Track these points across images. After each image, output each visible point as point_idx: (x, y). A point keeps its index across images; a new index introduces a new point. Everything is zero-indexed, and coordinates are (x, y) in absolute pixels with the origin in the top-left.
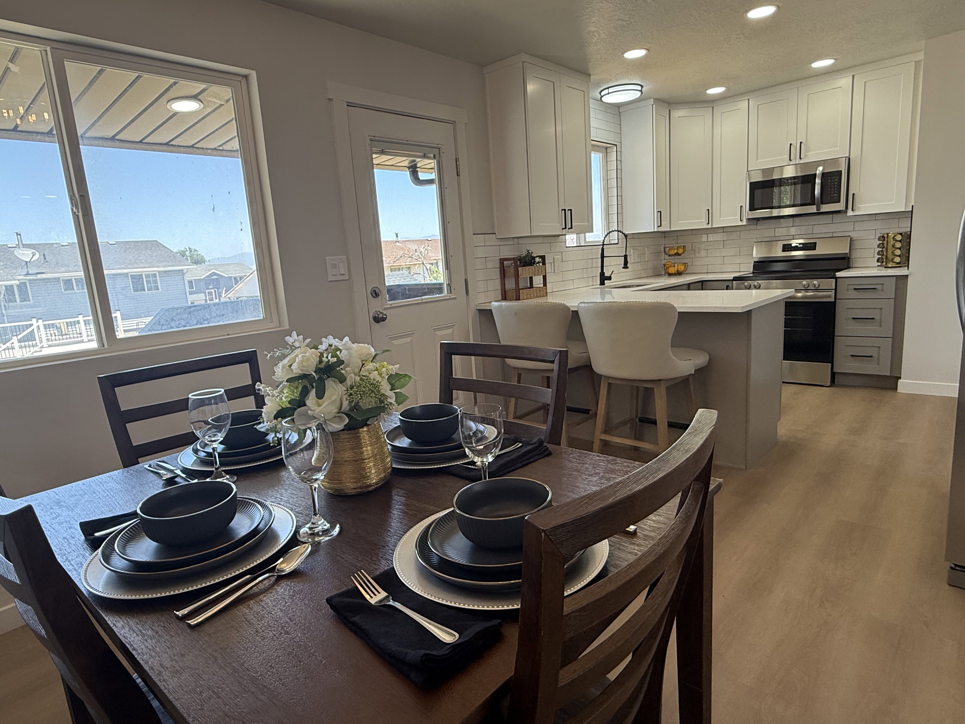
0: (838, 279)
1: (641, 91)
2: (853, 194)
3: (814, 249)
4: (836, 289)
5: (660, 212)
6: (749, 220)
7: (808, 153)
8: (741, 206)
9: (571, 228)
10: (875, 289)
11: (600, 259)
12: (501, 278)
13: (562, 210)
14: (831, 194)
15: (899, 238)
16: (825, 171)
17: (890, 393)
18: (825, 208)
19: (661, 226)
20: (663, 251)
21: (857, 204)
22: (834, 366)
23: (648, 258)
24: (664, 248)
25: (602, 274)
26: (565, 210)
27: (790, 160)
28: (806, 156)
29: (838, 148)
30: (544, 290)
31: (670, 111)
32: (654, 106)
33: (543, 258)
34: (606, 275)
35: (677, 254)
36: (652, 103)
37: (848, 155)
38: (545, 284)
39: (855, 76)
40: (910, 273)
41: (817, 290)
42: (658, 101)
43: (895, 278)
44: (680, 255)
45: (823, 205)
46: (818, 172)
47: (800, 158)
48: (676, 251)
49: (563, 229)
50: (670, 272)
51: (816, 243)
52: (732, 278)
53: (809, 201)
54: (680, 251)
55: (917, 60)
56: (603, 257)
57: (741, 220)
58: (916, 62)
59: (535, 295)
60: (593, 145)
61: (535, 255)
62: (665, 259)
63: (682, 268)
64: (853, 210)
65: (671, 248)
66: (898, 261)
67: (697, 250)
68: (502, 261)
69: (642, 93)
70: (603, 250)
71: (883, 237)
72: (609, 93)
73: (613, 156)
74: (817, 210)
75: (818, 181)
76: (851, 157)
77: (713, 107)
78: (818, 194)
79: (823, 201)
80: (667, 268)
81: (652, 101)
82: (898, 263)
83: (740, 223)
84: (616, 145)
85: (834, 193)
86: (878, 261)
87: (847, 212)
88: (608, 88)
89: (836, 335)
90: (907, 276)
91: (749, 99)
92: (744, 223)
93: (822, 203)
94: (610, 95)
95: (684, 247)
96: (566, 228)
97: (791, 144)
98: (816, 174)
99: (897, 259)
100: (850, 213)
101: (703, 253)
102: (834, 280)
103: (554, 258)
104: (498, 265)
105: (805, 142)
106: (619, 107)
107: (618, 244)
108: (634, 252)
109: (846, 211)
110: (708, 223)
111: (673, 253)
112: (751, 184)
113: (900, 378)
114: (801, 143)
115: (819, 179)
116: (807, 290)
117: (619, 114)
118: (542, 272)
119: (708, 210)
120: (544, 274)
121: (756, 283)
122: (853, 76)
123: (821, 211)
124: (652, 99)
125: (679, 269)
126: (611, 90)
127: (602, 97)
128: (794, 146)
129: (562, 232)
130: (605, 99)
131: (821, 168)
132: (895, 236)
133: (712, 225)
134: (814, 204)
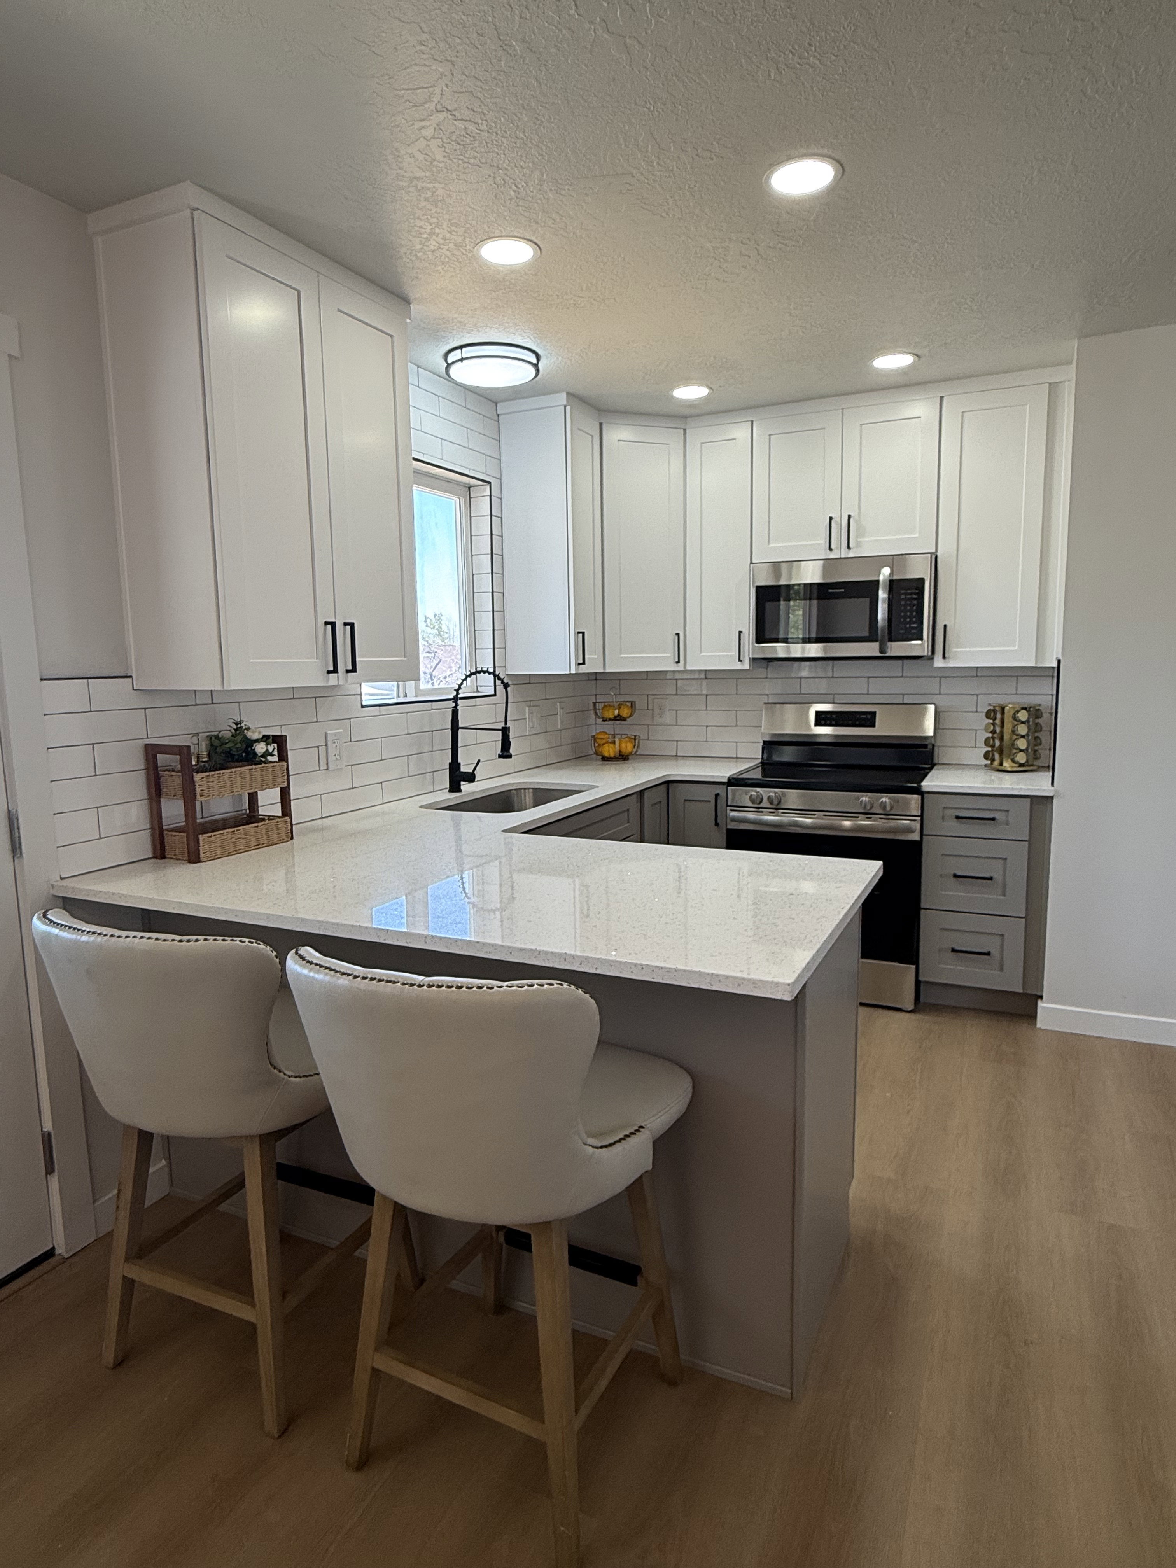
0: (926, 796)
1: (536, 366)
2: (945, 626)
3: (873, 725)
4: (922, 816)
5: (583, 633)
6: (754, 660)
7: (861, 539)
8: (740, 632)
9: (354, 670)
10: (993, 819)
11: (450, 732)
12: (150, 798)
13: (326, 623)
14: (906, 623)
15: (1023, 716)
16: (895, 578)
17: (1023, 1028)
18: (896, 648)
19: (584, 663)
20: (591, 707)
21: (952, 649)
22: (921, 971)
23: (562, 722)
24: (595, 704)
25: (454, 765)
26: (333, 625)
27: (830, 549)
28: (859, 545)
29: (917, 535)
30: (281, 825)
31: (601, 424)
32: (568, 408)
33: (280, 741)
34: (463, 769)
35: (619, 718)
36: (565, 403)
37: (934, 551)
38: (286, 811)
39: (945, 400)
40: (1056, 791)
41: (887, 815)
42: (576, 399)
43: (1029, 800)
44: (624, 719)
45: (894, 644)
46: (881, 578)
47: (849, 547)
48: (616, 712)
49: (329, 672)
50: (606, 754)
51: (875, 713)
52: (726, 780)
53: (866, 634)
54: (625, 712)
55: (1052, 381)
56: (455, 727)
57: (740, 661)
58: (1050, 384)
59: (253, 840)
60: (416, 472)
61: (256, 736)
62: (597, 728)
63: (628, 748)
64: (944, 657)
65: (607, 706)
66: (1023, 761)
67: (657, 711)
68: (152, 752)
69: (538, 370)
70: (455, 712)
71: (994, 711)
72: (462, 360)
73: (482, 506)
74: (881, 652)
75: (883, 595)
76: (939, 554)
77: (685, 430)
78: (883, 620)
79: (893, 636)
80: (599, 745)
81: (562, 398)
82: (1021, 765)
83: (738, 666)
84: (489, 483)
85: (911, 622)
86: (986, 756)
87: (933, 658)
88: (461, 347)
89: (923, 905)
90: (1052, 798)
91: (752, 422)
92: (746, 666)
93: (890, 640)
94: (464, 361)
95: (633, 704)
96: (335, 670)
97: (831, 518)
98: (878, 581)
99: (1021, 758)
100: (939, 662)
101: (668, 718)
102: (916, 797)
103: (326, 734)
104: (139, 762)
105: (857, 517)
106: (496, 403)
107: (495, 695)
108: (531, 713)
109: (931, 658)
110: (679, 662)
111: (612, 717)
112: (758, 588)
113: (1041, 997)
114: (849, 517)
115: (884, 593)
116: (868, 814)
117: (496, 418)
118: (274, 780)
119: (678, 634)
120: (285, 785)
121: (772, 794)
122: (942, 398)
123: (887, 655)
124: (565, 394)
125: (623, 750)
126: (467, 352)
127: (449, 365)
128: (836, 522)
129: (328, 680)
130: (459, 373)
131: (886, 571)
132: (1018, 712)
133: (685, 666)
134: (876, 641)
